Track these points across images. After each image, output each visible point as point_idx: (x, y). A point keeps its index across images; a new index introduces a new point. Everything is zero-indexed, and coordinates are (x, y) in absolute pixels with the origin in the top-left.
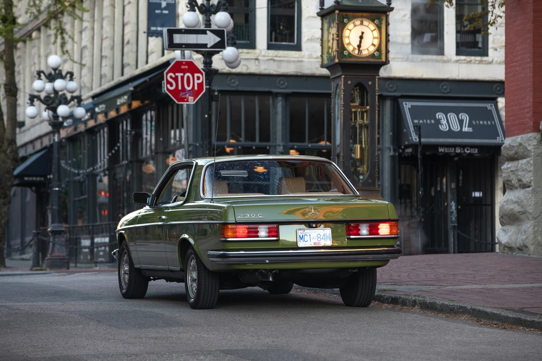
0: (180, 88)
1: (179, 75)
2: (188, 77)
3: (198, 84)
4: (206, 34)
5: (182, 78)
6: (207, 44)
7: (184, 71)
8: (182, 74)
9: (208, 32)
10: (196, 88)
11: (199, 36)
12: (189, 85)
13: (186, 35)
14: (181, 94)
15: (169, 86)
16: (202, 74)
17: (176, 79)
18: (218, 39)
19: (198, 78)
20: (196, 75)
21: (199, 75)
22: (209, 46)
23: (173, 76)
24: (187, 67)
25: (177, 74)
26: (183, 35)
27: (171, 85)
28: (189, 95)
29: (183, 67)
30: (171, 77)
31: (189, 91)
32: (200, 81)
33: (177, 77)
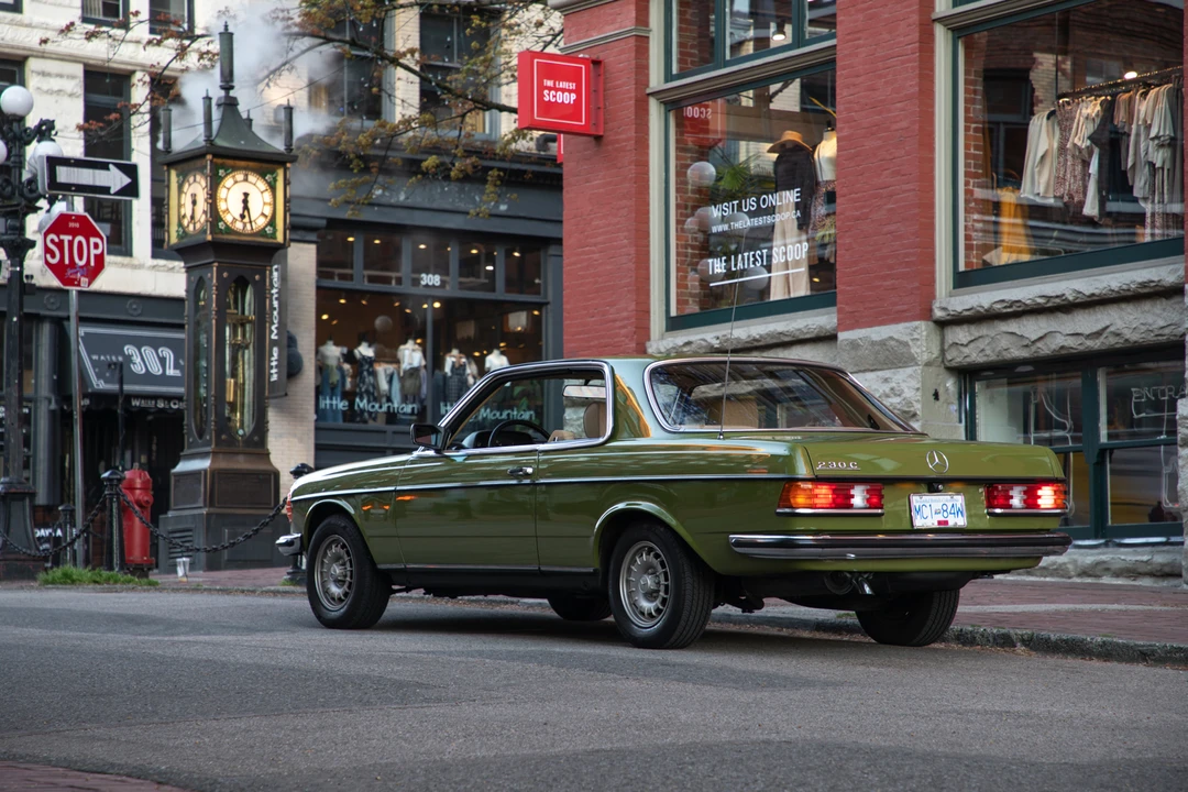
0: (67, 261)
1: (66, 238)
2: (80, 243)
3: (96, 256)
4: (108, 169)
5: (71, 243)
6: (109, 188)
7: (74, 233)
8: (70, 238)
9: (111, 166)
10: (92, 263)
11: (97, 172)
12: (81, 258)
13: (76, 169)
14: (69, 272)
15: (48, 256)
16: (102, 239)
17: (60, 245)
18: (127, 180)
19: (96, 246)
20: (93, 240)
21: (98, 240)
22: (112, 191)
23: (56, 240)
24: (77, 225)
25: (62, 237)
26: (72, 169)
27: (53, 256)
28: (82, 275)
29: (72, 225)
30: (52, 241)
31: (82, 267)
32: (99, 251)
33: (62, 242)
